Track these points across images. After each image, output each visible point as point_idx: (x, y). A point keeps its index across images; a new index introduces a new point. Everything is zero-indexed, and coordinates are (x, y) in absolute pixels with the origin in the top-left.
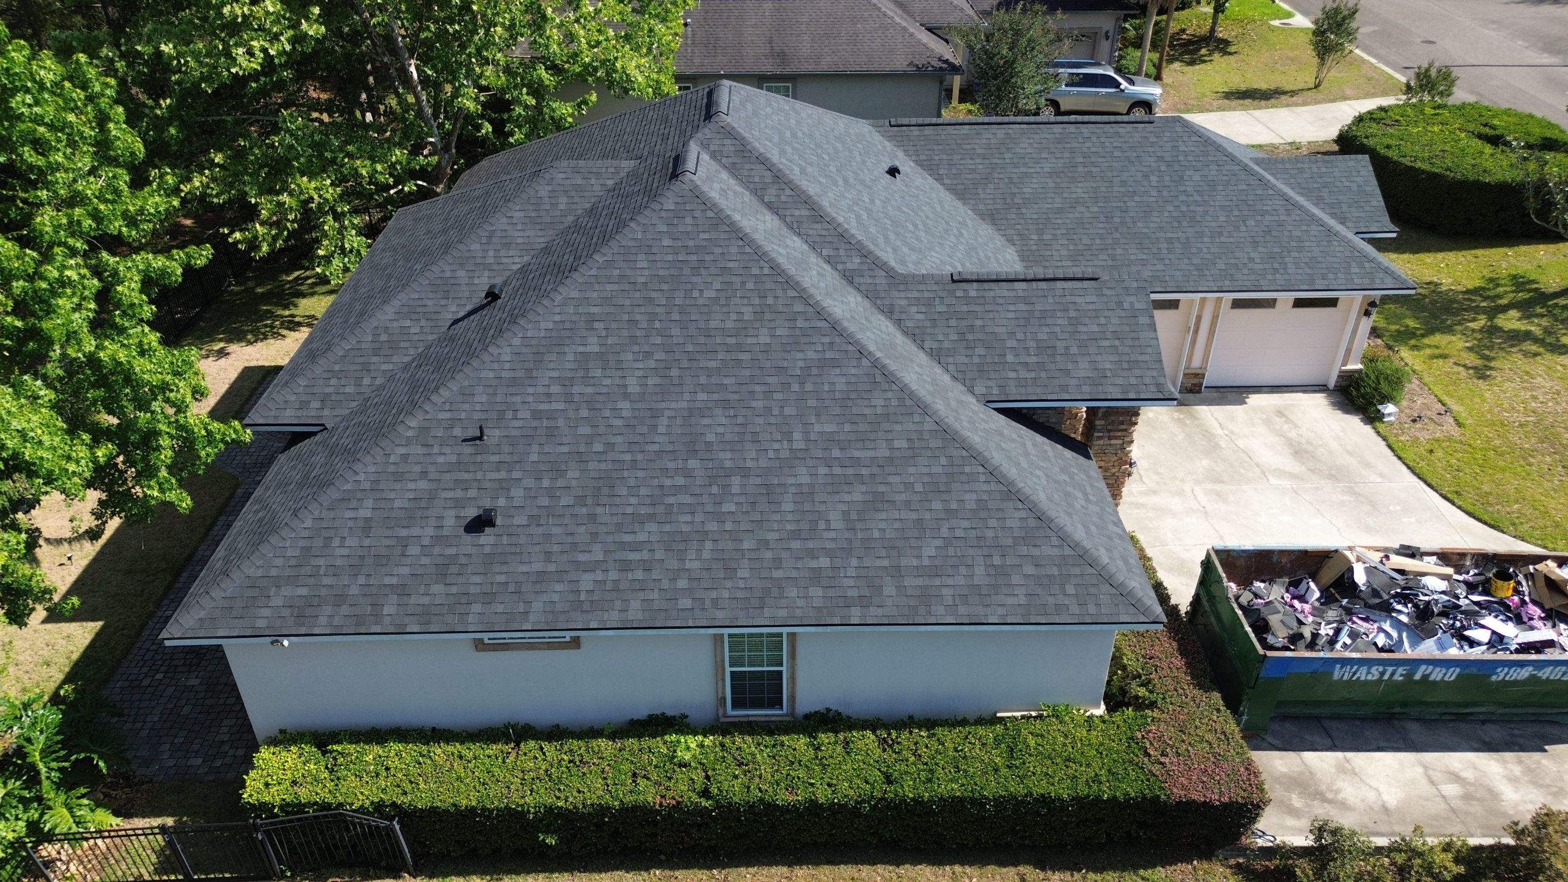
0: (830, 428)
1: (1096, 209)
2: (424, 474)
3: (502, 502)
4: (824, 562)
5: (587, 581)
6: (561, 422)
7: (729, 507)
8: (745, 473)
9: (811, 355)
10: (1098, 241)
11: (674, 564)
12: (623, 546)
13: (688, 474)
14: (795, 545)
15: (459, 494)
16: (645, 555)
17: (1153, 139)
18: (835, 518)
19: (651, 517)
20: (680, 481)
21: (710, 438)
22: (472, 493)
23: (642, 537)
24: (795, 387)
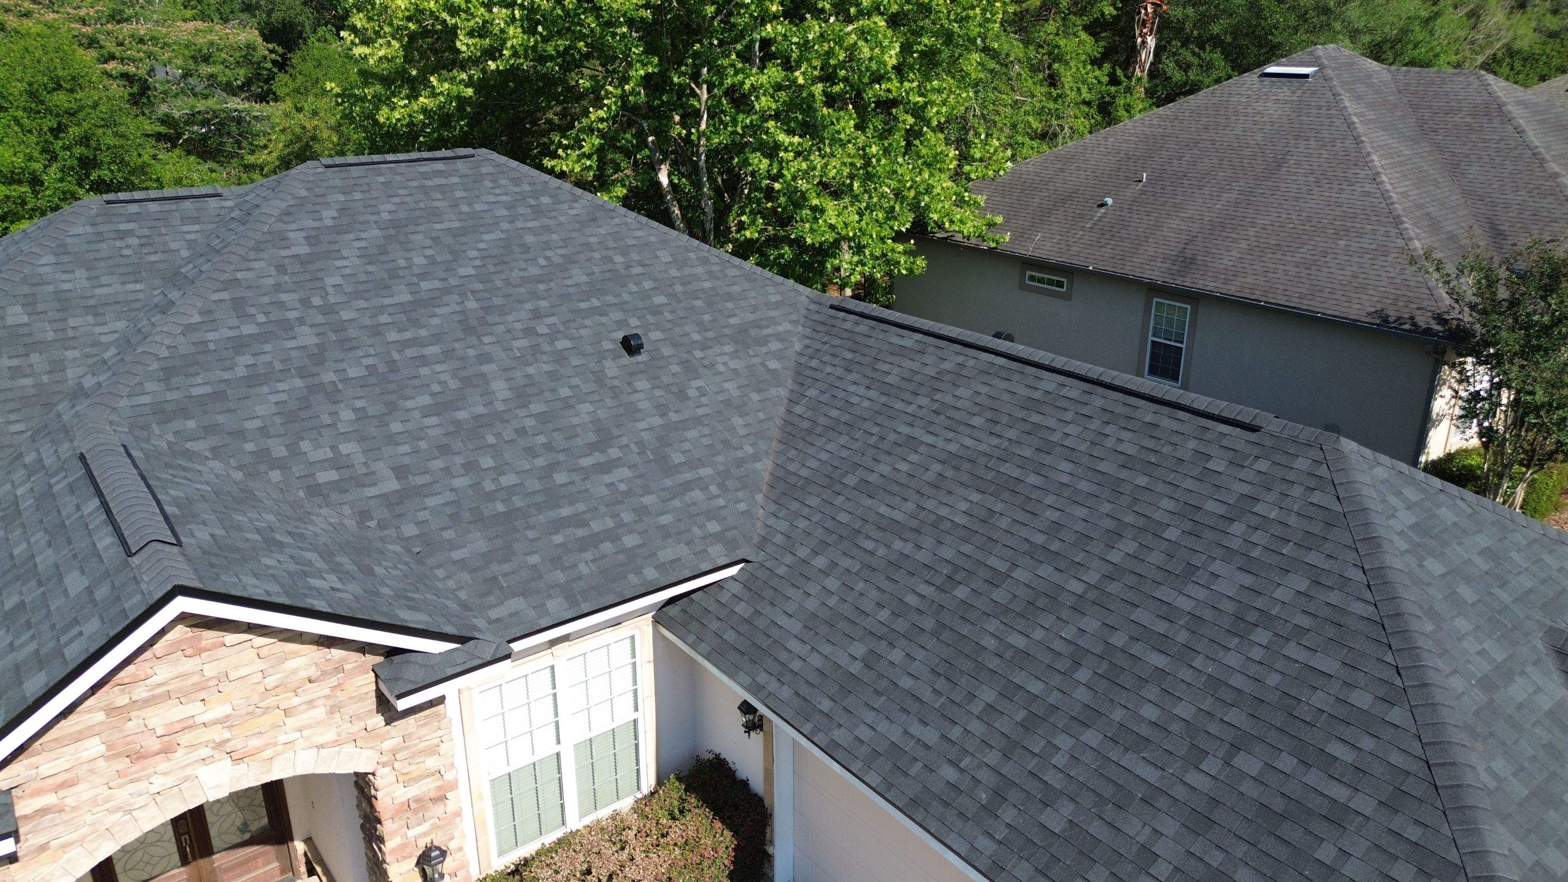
1: (947, 553)
10: (884, 615)
17: (1217, 465)
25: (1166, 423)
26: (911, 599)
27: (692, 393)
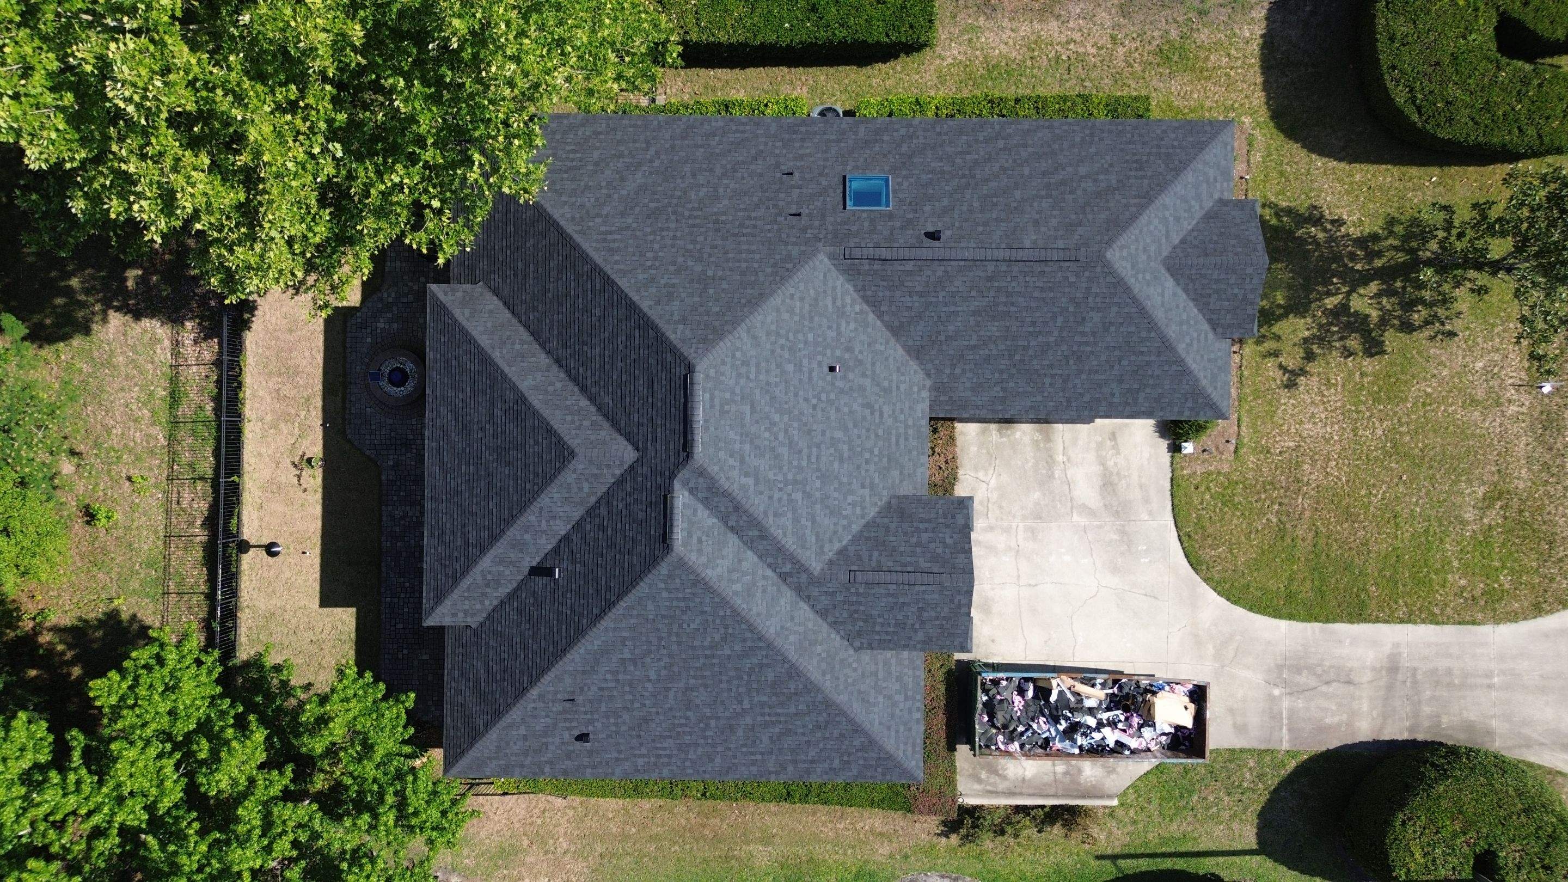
0: (765, 699)
2: (547, 716)
3: (591, 728)
4: (759, 757)
5: (640, 762)
6: (615, 693)
7: (708, 733)
8: (718, 718)
9: (755, 661)
11: (683, 756)
12: (657, 748)
13: (687, 718)
14: (744, 749)
15: (568, 724)
16: (668, 752)
18: (765, 739)
19: (670, 737)
20: (683, 721)
21: (698, 702)
22: (575, 724)
23: (665, 745)
24: (745, 677)
25: (1046, 269)
26: (1003, 367)
27: (860, 357)
